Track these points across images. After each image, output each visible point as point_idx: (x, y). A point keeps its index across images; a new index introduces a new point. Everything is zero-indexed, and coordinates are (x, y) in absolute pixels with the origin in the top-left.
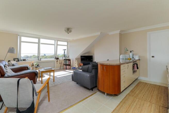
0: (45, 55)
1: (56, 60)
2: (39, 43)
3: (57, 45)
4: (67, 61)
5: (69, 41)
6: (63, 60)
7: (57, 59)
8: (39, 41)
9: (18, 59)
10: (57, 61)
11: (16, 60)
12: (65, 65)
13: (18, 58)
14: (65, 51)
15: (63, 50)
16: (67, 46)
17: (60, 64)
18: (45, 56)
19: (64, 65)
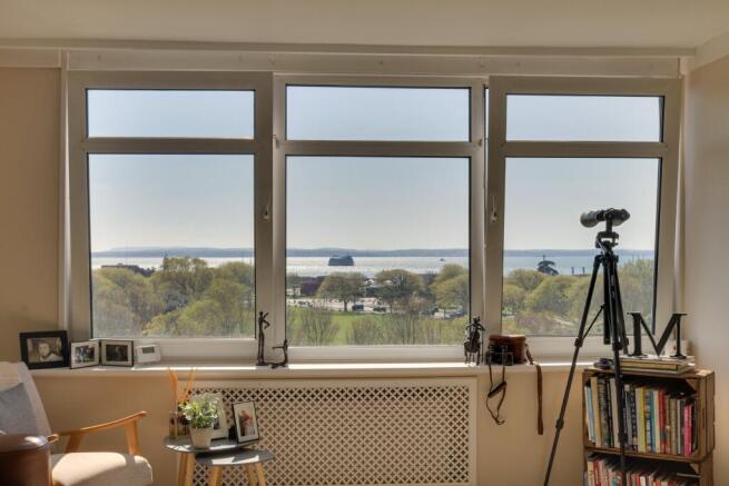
0: (545, 267)
1: (484, 368)
2: (263, 147)
3: (502, 150)
4: (647, 402)
5: (697, 76)
6: (578, 381)
7: (507, 351)
8: (267, 114)
9: (63, 335)
10: (499, 388)
11: (44, 348)
12: (613, 460)
13: (64, 325)
14: (607, 241)
15: (588, 221)
16: (664, 151)
17: (541, 430)
18: (548, 278)
19: (596, 454)
